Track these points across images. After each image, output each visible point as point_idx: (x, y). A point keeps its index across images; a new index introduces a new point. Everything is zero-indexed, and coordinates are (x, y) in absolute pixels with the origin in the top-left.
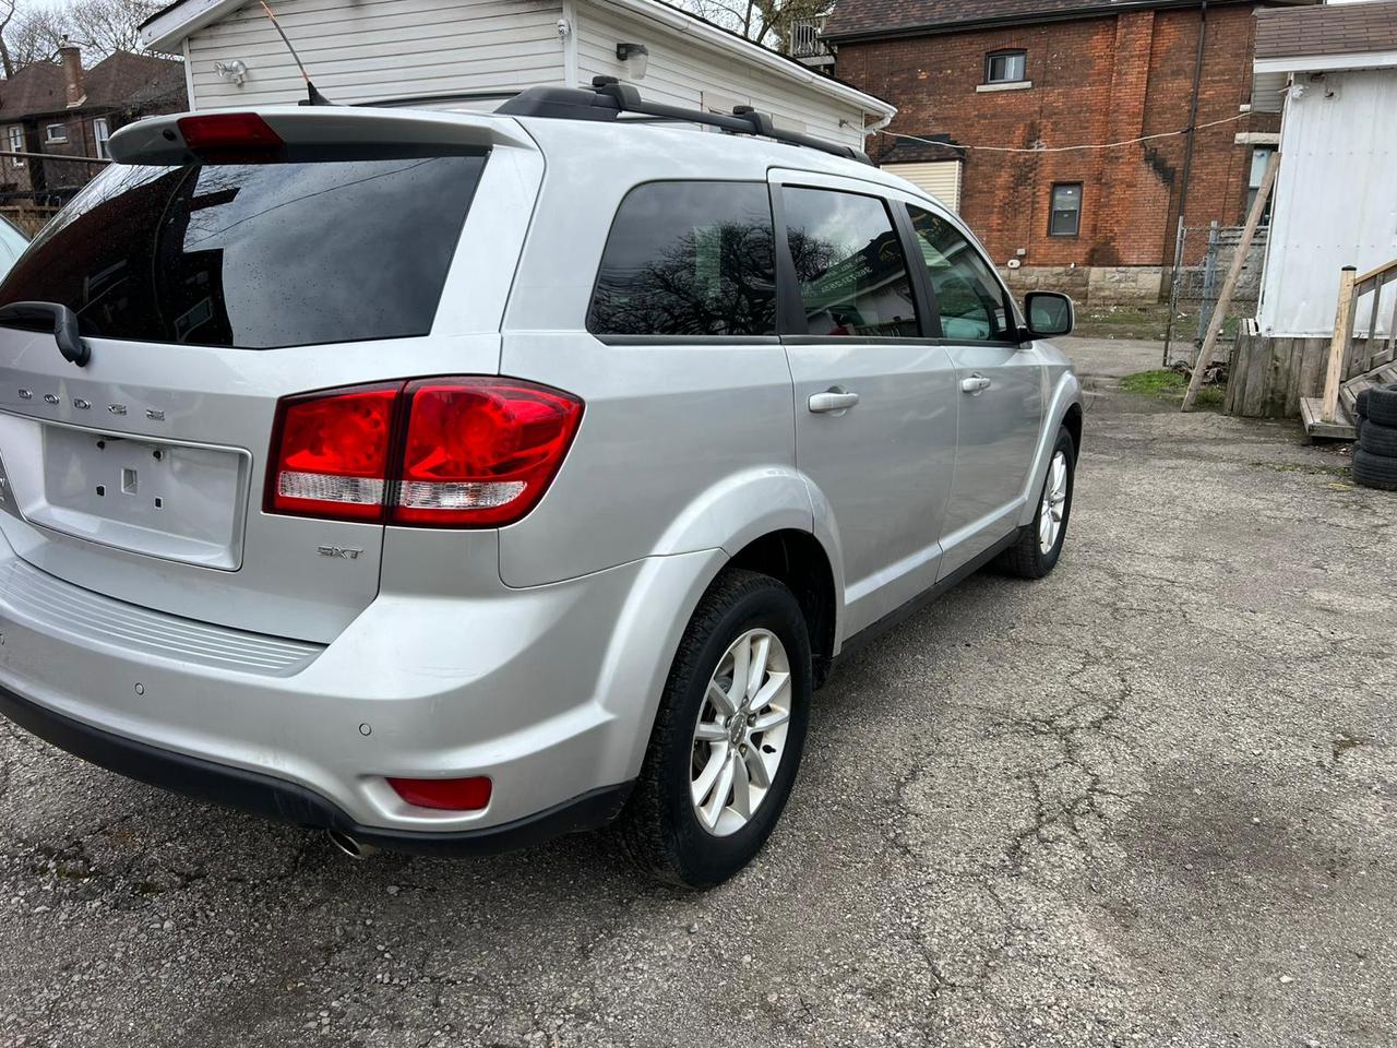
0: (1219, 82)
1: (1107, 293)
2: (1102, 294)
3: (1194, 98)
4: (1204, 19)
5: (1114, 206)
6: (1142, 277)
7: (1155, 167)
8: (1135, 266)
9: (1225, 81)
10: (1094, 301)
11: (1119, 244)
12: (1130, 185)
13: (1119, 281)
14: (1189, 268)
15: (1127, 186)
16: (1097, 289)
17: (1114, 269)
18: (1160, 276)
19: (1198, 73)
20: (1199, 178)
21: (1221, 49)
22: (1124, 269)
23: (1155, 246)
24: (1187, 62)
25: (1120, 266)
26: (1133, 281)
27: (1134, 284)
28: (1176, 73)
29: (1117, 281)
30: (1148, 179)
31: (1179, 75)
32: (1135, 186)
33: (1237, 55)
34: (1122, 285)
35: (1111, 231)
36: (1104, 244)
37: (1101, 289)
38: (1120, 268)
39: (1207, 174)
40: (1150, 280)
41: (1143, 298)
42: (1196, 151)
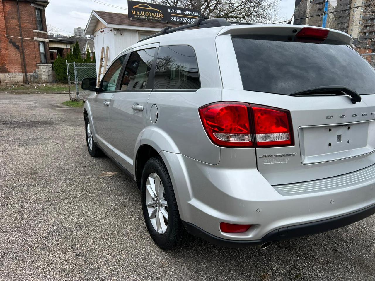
0: (26, 22)
1: (7, 81)
2: (5, 81)
3: (20, 26)
4: (17, 4)
5: (3, 55)
6: (17, 76)
7: (13, 44)
8: (14, 73)
9: (27, 23)
10: (4, 84)
11: (7, 67)
12: (7, 49)
13: (10, 78)
14: (31, 74)
15: (6, 50)
16: (4, 80)
17: (8, 74)
18: (22, 76)
19: (19, 19)
20: (27, 49)
21: (24, 13)
22: (11, 74)
23: (19, 67)
24: (15, 16)
25: (9, 73)
26: (15, 78)
27: (15, 79)
28: (13, 18)
29: (9, 78)
30: (11, 48)
31: (14, 19)
32: (8, 50)
33: (30, 16)
34: (11, 79)
35: (4, 63)
36: (2, 67)
37: (5, 80)
38: (9, 74)
39: (29, 48)
40: (20, 77)
41: (19, 82)
42: (24, 41)
